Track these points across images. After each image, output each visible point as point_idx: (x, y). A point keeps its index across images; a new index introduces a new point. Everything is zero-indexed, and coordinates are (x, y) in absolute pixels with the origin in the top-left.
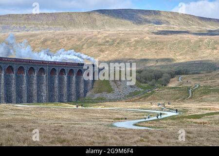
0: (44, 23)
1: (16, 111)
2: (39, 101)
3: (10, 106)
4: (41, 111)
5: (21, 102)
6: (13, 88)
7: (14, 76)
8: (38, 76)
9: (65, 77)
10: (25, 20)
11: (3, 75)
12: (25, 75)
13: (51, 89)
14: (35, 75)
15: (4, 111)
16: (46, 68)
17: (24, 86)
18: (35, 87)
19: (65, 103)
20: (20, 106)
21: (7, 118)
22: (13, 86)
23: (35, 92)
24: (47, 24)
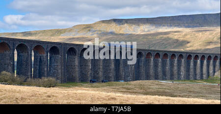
0: (185, 22)
1: (160, 86)
2: (179, 79)
3: (156, 82)
4: (178, 86)
5: (165, 79)
6: (160, 69)
7: (160, 60)
8: (178, 61)
9: (199, 61)
10: (171, 20)
11: (152, 59)
12: (168, 60)
13: (188, 70)
14: (176, 60)
15: (150, 86)
16: (184, 55)
17: (168, 68)
18: (175, 68)
19: (198, 80)
20: (164, 82)
21: (153, 91)
22: (160, 67)
23: (175, 72)
24: (187, 23)
